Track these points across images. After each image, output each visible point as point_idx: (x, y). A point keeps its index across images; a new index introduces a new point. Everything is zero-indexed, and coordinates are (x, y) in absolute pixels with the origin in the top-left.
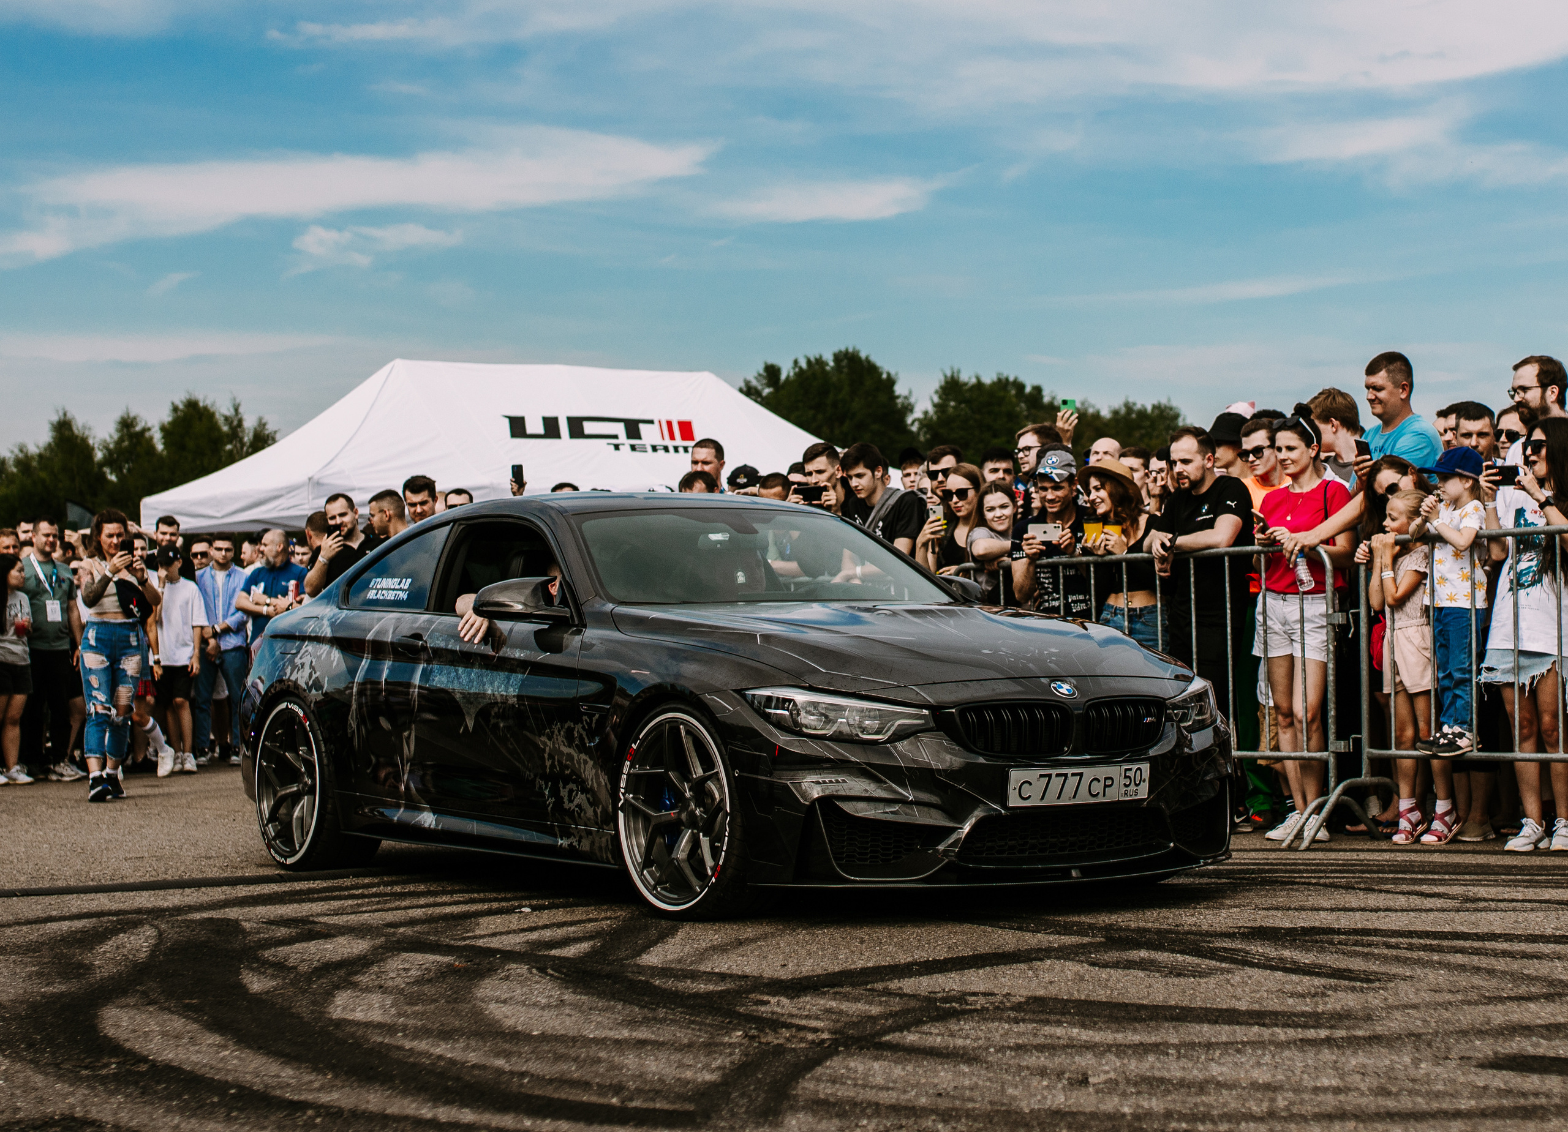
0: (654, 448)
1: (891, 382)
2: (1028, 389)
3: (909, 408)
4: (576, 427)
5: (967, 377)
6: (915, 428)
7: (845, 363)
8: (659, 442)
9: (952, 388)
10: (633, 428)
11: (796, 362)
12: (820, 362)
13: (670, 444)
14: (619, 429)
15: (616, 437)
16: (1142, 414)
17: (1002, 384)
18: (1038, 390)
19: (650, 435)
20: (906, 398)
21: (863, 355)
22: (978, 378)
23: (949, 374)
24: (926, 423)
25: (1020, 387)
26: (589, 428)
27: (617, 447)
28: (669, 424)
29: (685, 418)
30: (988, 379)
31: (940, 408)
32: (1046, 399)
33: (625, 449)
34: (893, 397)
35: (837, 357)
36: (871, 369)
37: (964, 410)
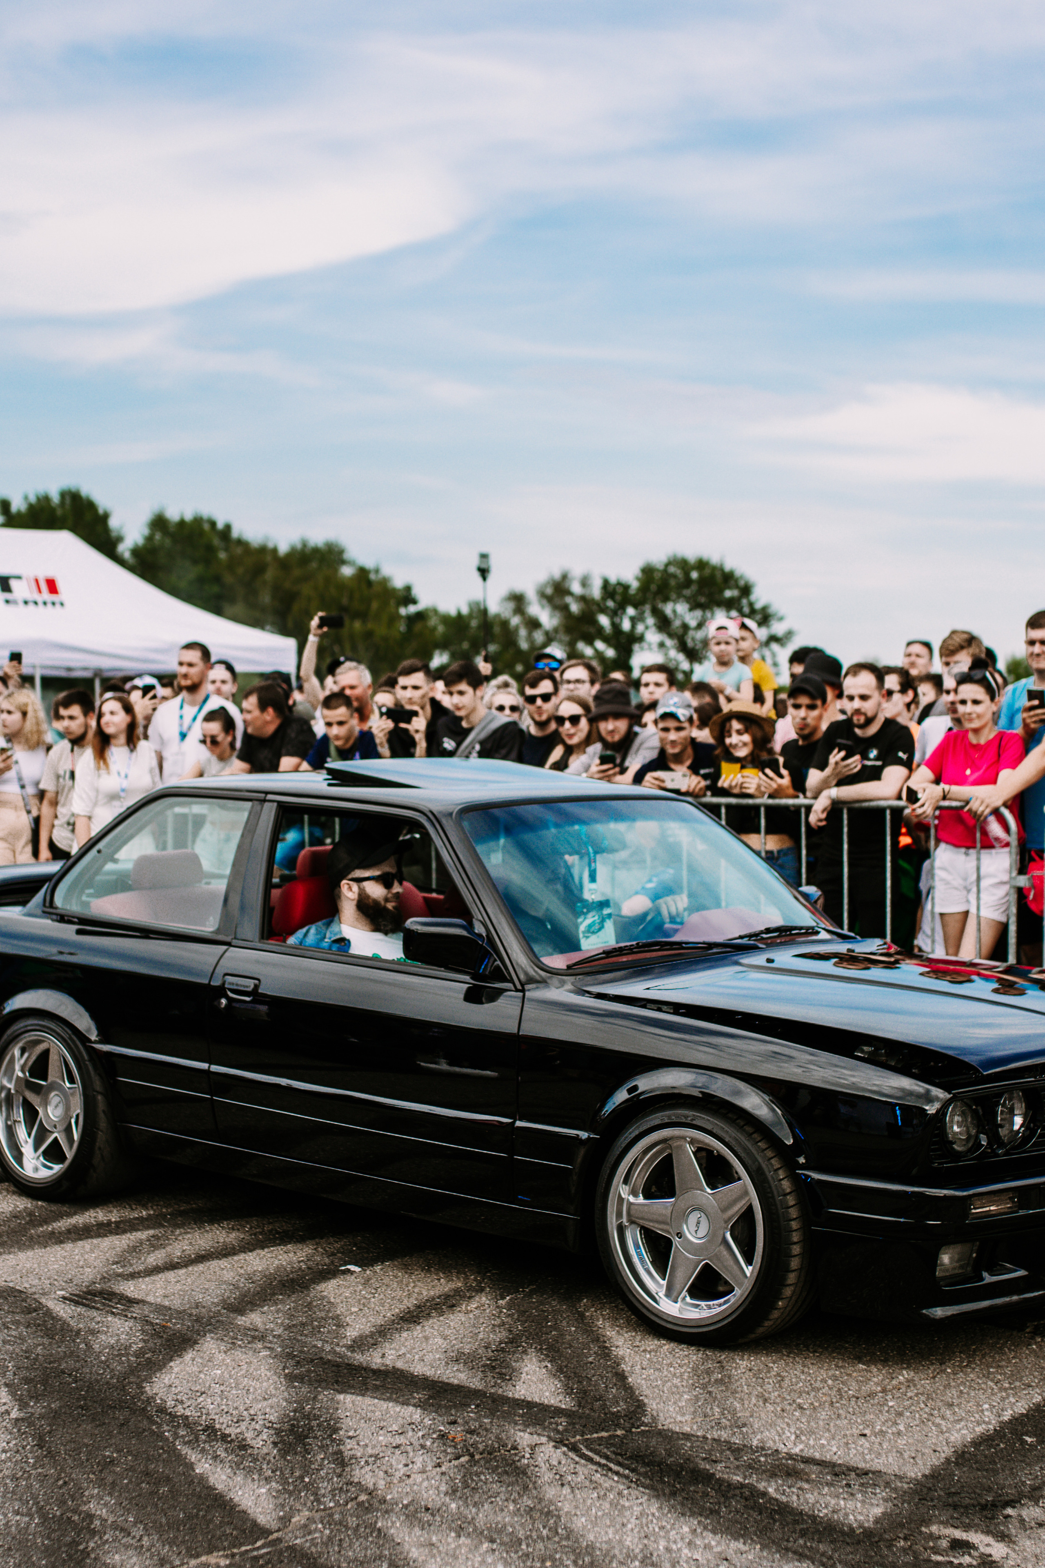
1: (106, 517)
2: (220, 525)
3: (120, 539)
5: (173, 514)
7: (68, 501)
9: (159, 523)
12: (47, 499)
16: (316, 551)
17: (198, 521)
18: (228, 528)
20: (118, 530)
21: (83, 493)
22: (181, 515)
23: (156, 510)
24: (137, 551)
25: (213, 524)
30: (188, 517)
31: (149, 539)
32: (235, 534)
35: (63, 495)
36: (90, 506)
37: (168, 542)
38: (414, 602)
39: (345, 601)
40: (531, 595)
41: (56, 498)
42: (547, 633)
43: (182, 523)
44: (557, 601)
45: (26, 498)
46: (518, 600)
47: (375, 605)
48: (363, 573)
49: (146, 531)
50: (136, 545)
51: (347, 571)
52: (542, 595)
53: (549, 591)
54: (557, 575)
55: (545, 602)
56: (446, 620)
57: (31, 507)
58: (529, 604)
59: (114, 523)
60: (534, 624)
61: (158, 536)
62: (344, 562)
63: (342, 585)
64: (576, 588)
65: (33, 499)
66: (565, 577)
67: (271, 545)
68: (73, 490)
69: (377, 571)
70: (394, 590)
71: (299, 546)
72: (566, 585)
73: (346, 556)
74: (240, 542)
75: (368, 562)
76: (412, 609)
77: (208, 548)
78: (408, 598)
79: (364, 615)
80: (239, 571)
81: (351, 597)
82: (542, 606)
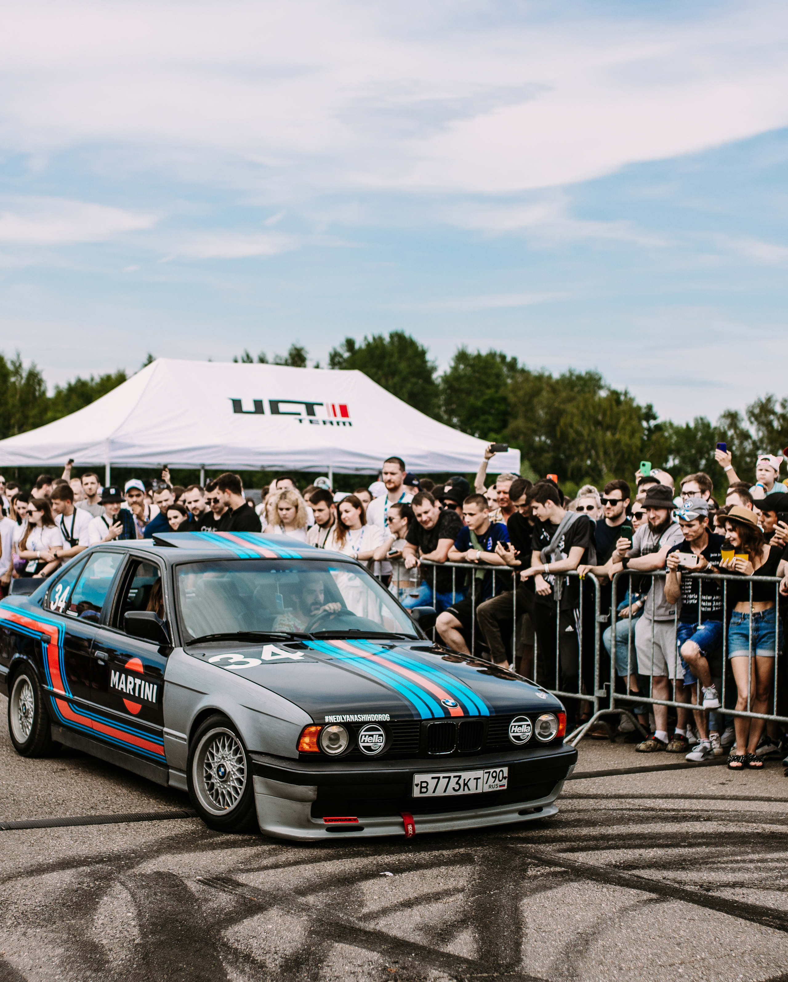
1: (423, 353)
2: (509, 359)
3: (434, 369)
5: (472, 351)
6: (438, 382)
7: (396, 339)
9: (462, 357)
11: (366, 338)
12: (381, 339)
16: (579, 378)
17: (492, 355)
18: (514, 360)
20: (434, 362)
21: (407, 334)
22: (478, 351)
23: (460, 348)
24: (446, 379)
25: (503, 357)
30: (484, 352)
31: (455, 369)
32: (520, 366)
34: (424, 362)
35: (392, 336)
36: (412, 344)
37: (469, 371)
38: (655, 418)
39: (600, 417)
40: (743, 413)
41: (387, 339)
43: (478, 357)
44: (763, 419)
46: (732, 417)
47: (622, 420)
48: (615, 395)
49: (453, 364)
50: (446, 374)
51: (603, 394)
52: (751, 414)
53: (757, 410)
54: (763, 399)
55: (753, 419)
56: (678, 431)
57: (368, 345)
58: (741, 420)
59: (429, 357)
60: (745, 436)
61: (461, 367)
62: (600, 387)
63: (599, 406)
64: (778, 409)
66: (769, 400)
67: (546, 374)
68: (399, 331)
69: (626, 394)
70: (639, 408)
71: (567, 374)
72: (770, 406)
73: (603, 382)
74: (523, 371)
75: (619, 387)
76: (653, 423)
77: (498, 376)
78: (650, 415)
79: (613, 428)
80: (521, 393)
81: (604, 415)
82: (752, 423)
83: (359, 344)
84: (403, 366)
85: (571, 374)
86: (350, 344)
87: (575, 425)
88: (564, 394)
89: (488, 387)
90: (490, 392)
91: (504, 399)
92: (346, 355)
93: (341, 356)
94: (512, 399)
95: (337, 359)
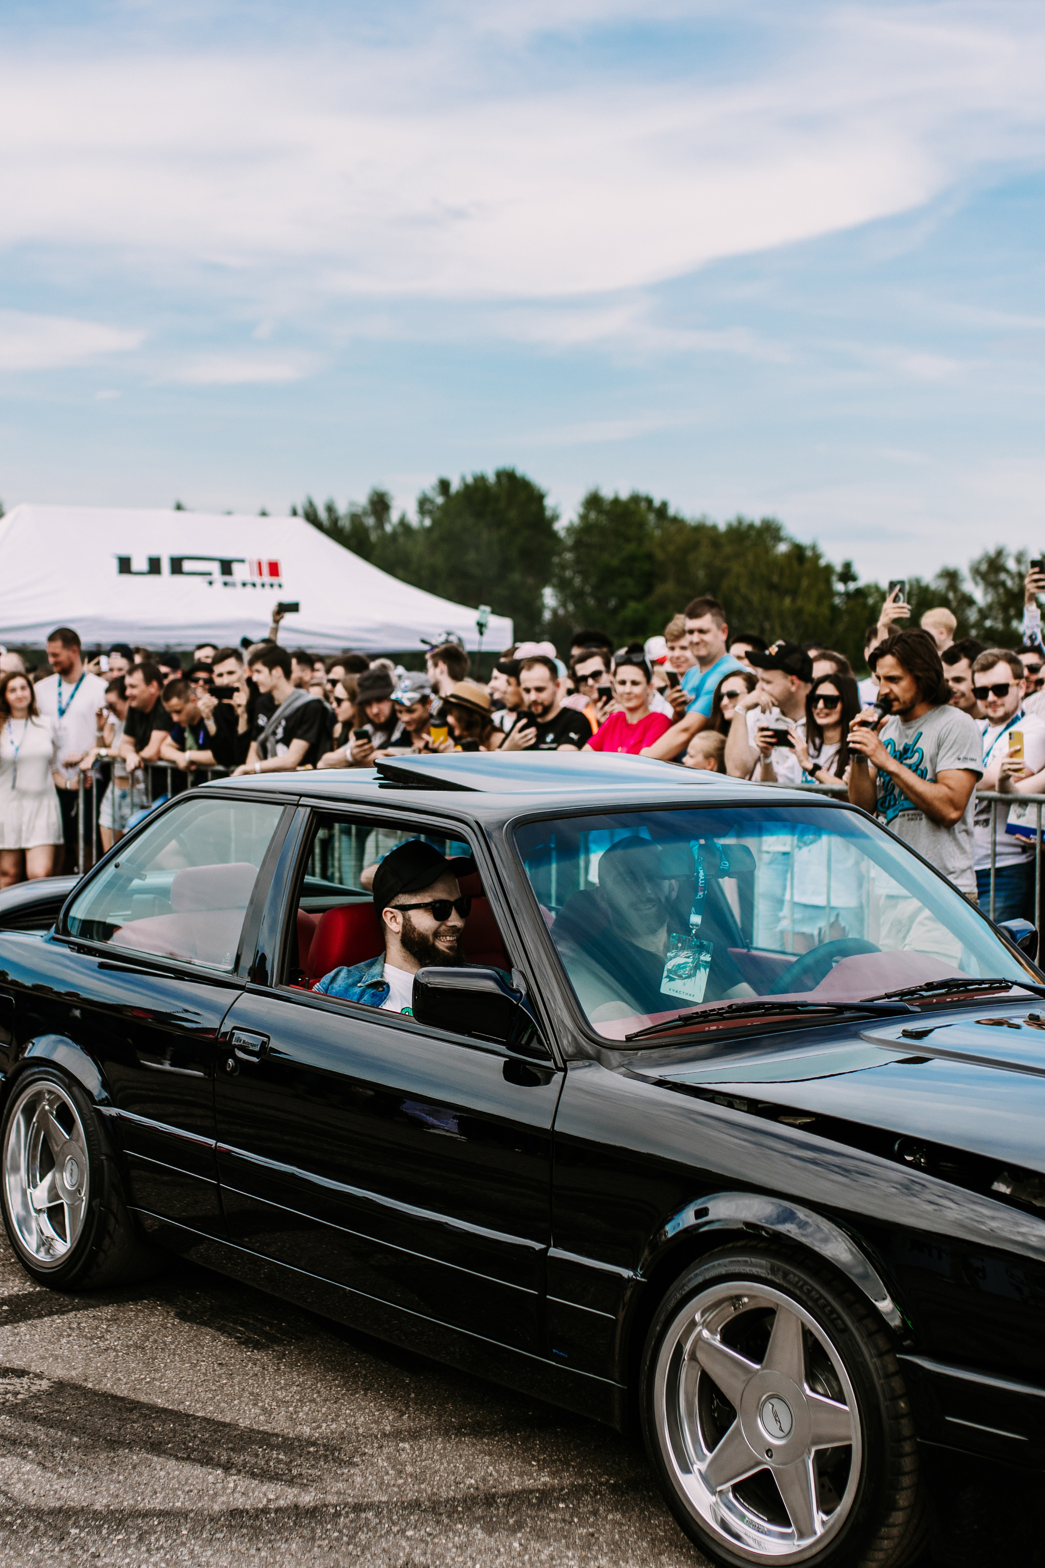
0: (244, 585)
1: (541, 497)
2: (657, 503)
3: (555, 518)
4: (177, 565)
5: (607, 493)
6: (562, 534)
7: (504, 480)
8: (248, 578)
9: (593, 501)
10: (226, 567)
12: (483, 479)
13: (258, 580)
14: (215, 567)
15: (210, 574)
16: (751, 526)
17: (635, 499)
18: (664, 505)
19: (240, 572)
20: (554, 510)
21: (520, 472)
22: (617, 494)
23: (592, 489)
24: (570, 530)
25: (649, 501)
26: (187, 566)
27: (211, 583)
28: (260, 564)
29: (273, 558)
30: (624, 495)
31: (584, 517)
32: (671, 511)
33: (218, 585)
34: (542, 509)
35: (499, 475)
36: (525, 484)
37: (603, 520)
38: (855, 579)
39: (775, 579)
40: (965, 572)
41: (491, 478)
42: (980, 611)
43: (616, 501)
44: (992, 578)
45: (463, 479)
46: (951, 577)
47: (805, 583)
48: (798, 552)
49: (581, 510)
50: (571, 523)
51: (783, 548)
52: (976, 572)
53: (984, 567)
54: (992, 552)
55: (978, 579)
57: (467, 487)
58: (962, 580)
59: (549, 502)
60: (968, 601)
61: (593, 515)
62: (778, 539)
63: (775, 564)
64: (1011, 565)
65: (470, 480)
66: (999, 553)
67: (709, 523)
68: (509, 470)
69: (813, 548)
70: (831, 566)
71: (735, 523)
72: (1002, 562)
73: (783, 533)
74: (675, 520)
75: (804, 539)
76: (852, 586)
77: (642, 525)
78: (847, 575)
79: (794, 593)
80: (671, 548)
81: (781, 575)
82: (976, 583)
83: (455, 486)
84: (512, 514)
85: (740, 522)
86: (444, 485)
87: (743, 590)
88: (728, 550)
89: (628, 540)
90: (631, 548)
91: (650, 557)
92: (440, 500)
93: (432, 502)
94: (660, 555)
95: (428, 506)
